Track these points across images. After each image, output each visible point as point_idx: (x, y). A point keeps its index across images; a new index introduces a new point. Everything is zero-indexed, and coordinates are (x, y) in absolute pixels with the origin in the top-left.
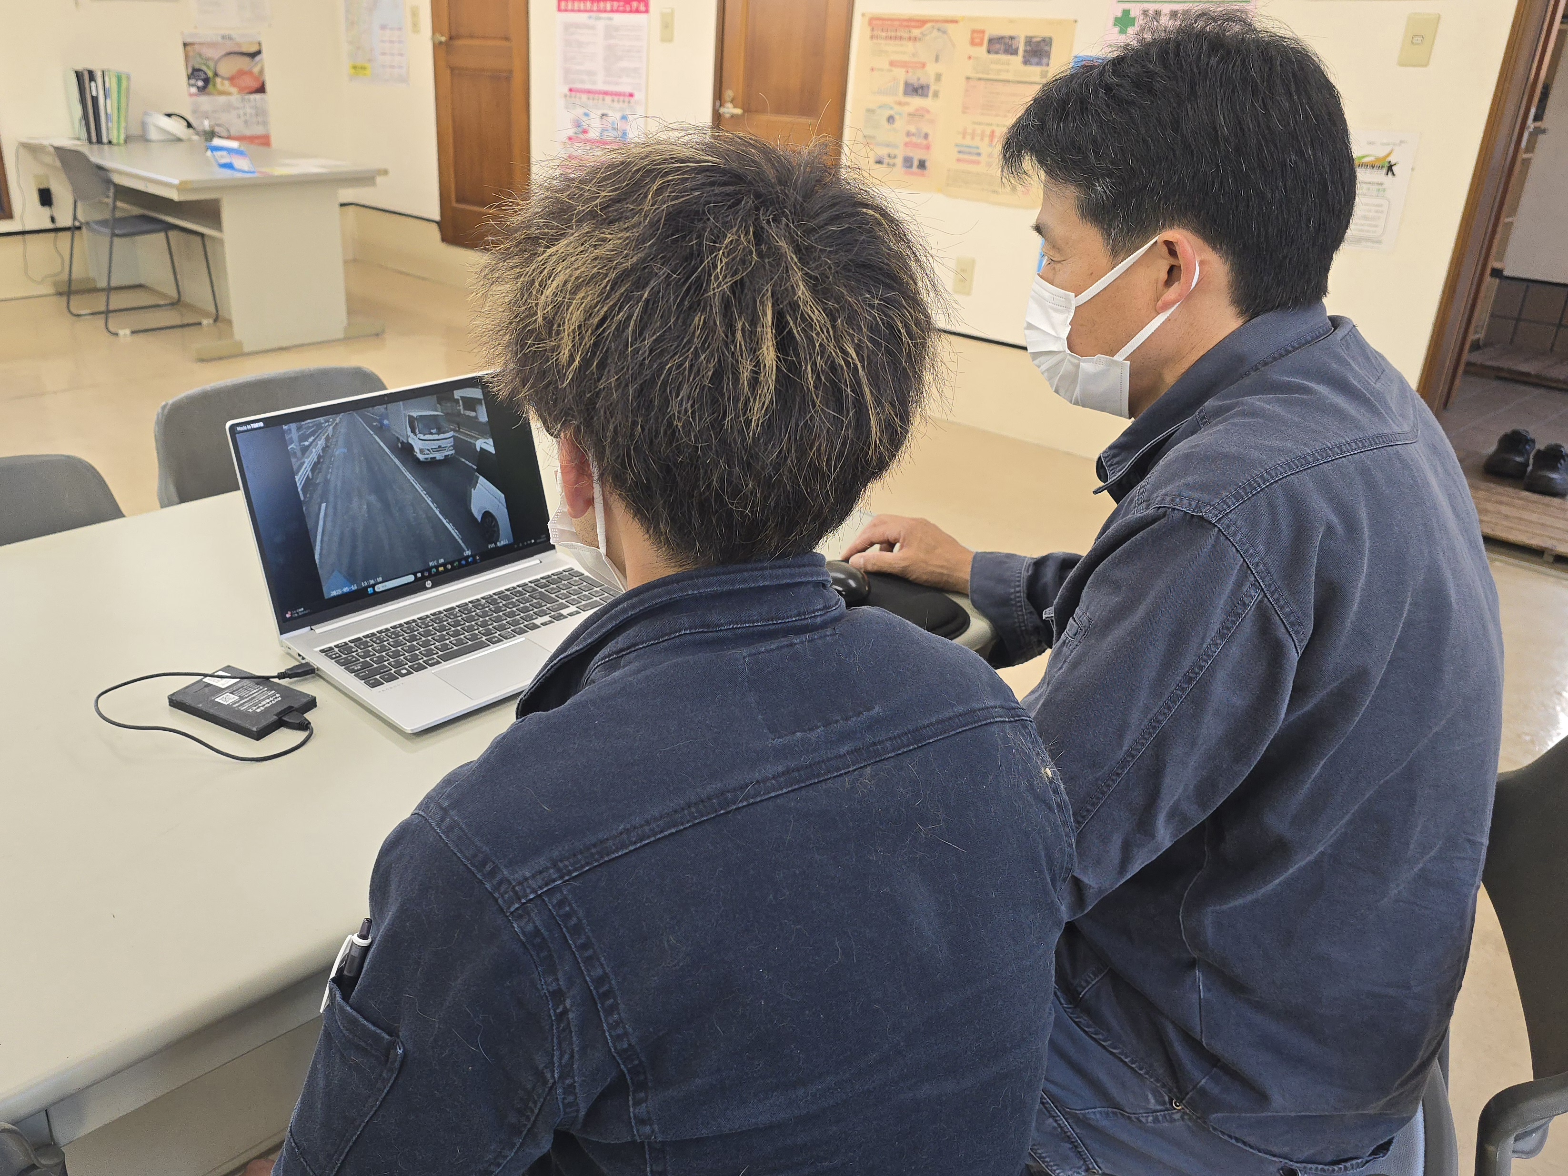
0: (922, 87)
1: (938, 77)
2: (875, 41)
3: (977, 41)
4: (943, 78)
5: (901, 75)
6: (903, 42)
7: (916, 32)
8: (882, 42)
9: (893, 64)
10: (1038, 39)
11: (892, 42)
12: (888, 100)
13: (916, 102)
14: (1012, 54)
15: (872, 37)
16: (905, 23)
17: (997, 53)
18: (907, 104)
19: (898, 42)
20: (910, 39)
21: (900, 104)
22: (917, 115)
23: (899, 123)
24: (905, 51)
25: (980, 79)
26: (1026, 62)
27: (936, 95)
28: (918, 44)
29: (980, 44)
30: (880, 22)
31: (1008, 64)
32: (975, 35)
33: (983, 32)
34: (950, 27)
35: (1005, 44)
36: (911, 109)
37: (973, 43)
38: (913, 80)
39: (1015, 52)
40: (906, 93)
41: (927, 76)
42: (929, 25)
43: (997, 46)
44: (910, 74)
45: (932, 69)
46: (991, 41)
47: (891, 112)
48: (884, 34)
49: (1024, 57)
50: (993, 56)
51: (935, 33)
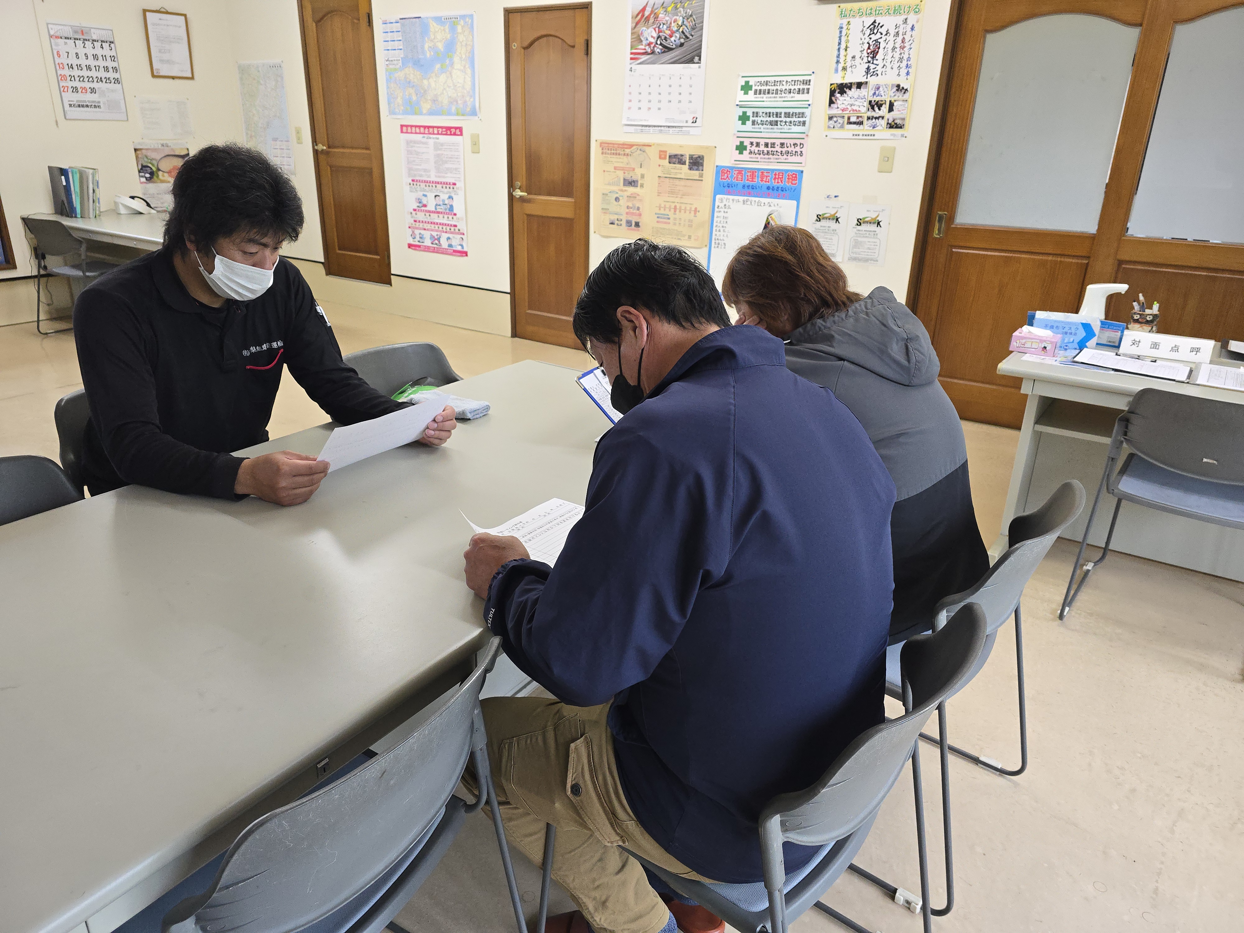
0: (634, 181)
1: (643, 176)
2: (604, 155)
3: (663, 156)
4: (645, 176)
5: (620, 174)
6: (620, 156)
7: (628, 151)
8: (609, 156)
9: (615, 168)
10: (697, 156)
11: (614, 156)
12: (615, 188)
13: (631, 190)
14: (683, 164)
15: (602, 153)
16: (621, 146)
17: (674, 163)
18: (626, 191)
19: (618, 156)
20: (624, 155)
21: (622, 190)
22: (632, 197)
23: (621, 202)
24: (622, 161)
25: (666, 177)
26: (690, 169)
27: (642, 186)
28: (629, 157)
29: (665, 158)
30: (607, 145)
31: (681, 169)
32: (661, 153)
33: (666, 152)
34: (647, 148)
35: (678, 158)
36: (628, 194)
37: (660, 158)
38: (628, 177)
39: (684, 163)
40: (624, 185)
41: (636, 175)
42: (634, 147)
43: (674, 160)
44: (626, 174)
45: (639, 172)
46: (670, 157)
47: (617, 195)
48: (609, 152)
49: (689, 166)
50: (672, 165)
51: (639, 152)
